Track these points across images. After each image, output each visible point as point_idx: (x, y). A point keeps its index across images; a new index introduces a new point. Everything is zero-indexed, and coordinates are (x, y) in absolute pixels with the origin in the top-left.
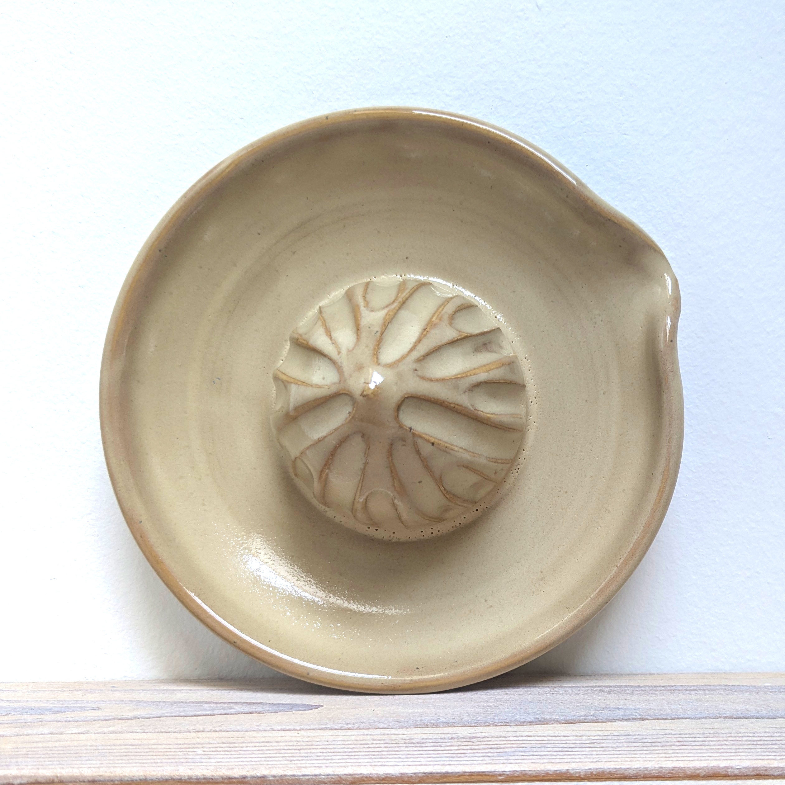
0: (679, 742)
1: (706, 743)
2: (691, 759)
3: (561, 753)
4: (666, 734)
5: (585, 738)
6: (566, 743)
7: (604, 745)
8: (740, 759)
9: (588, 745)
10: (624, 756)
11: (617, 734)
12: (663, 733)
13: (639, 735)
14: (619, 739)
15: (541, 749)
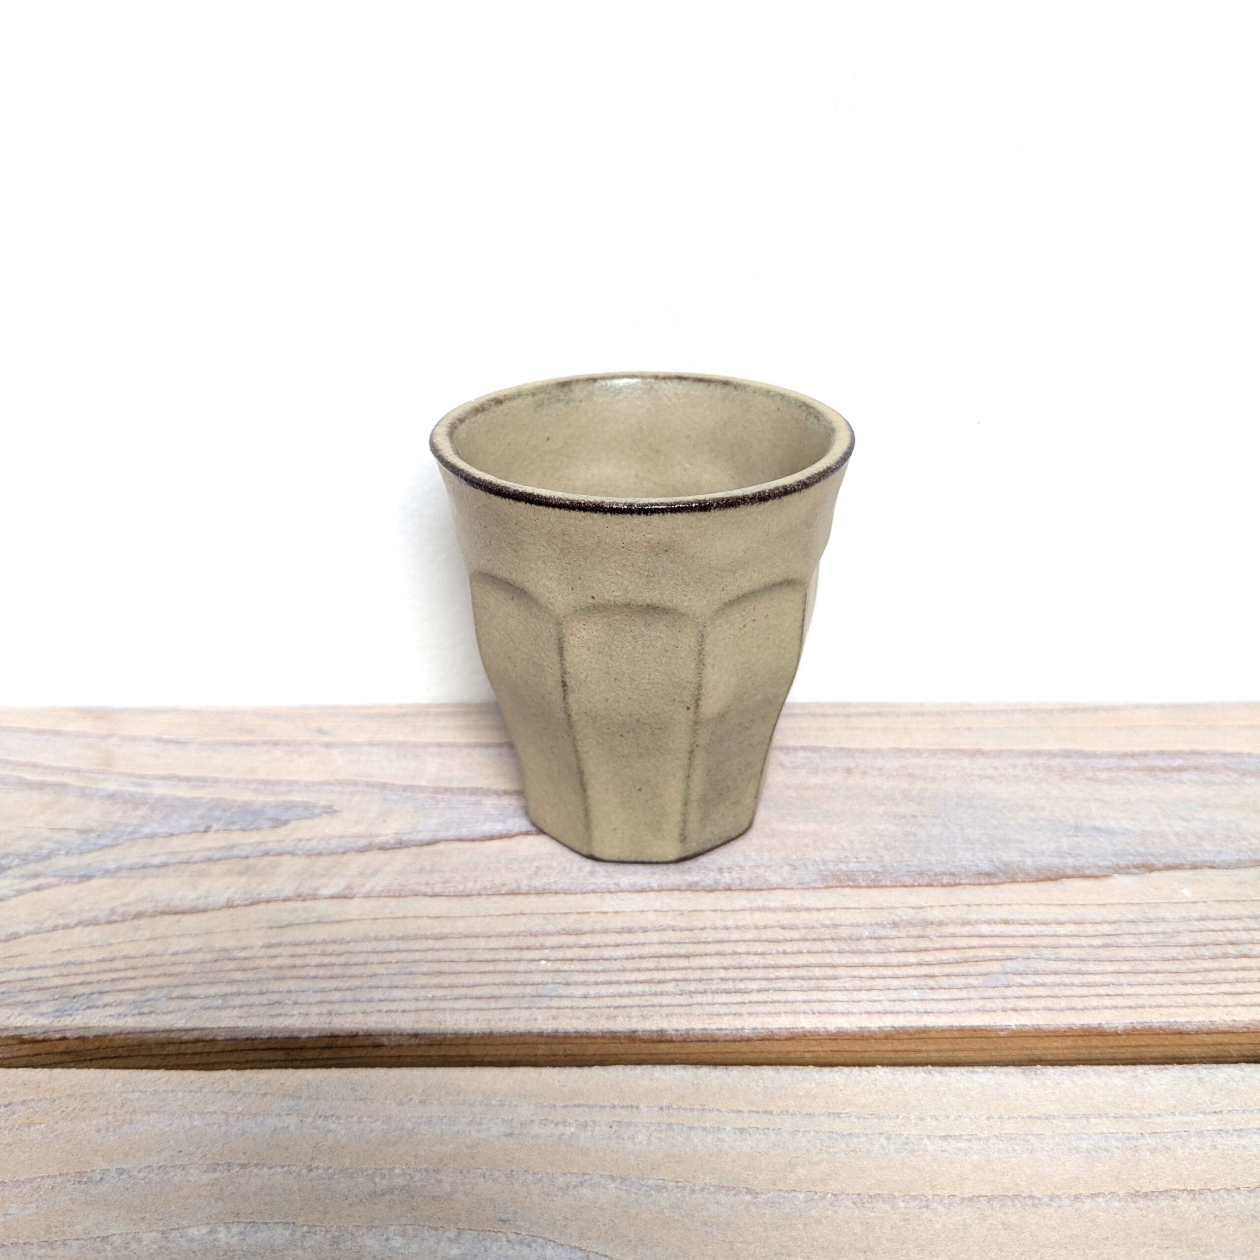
0: (1232, 943)
3: (1077, 979)
4: (1202, 919)
5: (1090, 929)
6: (1069, 946)
7: (1127, 953)
9: (1103, 953)
10: (1170, 990)
11: (1131, 917)
12: (1196, 915)
13: (1163, 920)
14: (1142, 934)
15: (1040, 965)
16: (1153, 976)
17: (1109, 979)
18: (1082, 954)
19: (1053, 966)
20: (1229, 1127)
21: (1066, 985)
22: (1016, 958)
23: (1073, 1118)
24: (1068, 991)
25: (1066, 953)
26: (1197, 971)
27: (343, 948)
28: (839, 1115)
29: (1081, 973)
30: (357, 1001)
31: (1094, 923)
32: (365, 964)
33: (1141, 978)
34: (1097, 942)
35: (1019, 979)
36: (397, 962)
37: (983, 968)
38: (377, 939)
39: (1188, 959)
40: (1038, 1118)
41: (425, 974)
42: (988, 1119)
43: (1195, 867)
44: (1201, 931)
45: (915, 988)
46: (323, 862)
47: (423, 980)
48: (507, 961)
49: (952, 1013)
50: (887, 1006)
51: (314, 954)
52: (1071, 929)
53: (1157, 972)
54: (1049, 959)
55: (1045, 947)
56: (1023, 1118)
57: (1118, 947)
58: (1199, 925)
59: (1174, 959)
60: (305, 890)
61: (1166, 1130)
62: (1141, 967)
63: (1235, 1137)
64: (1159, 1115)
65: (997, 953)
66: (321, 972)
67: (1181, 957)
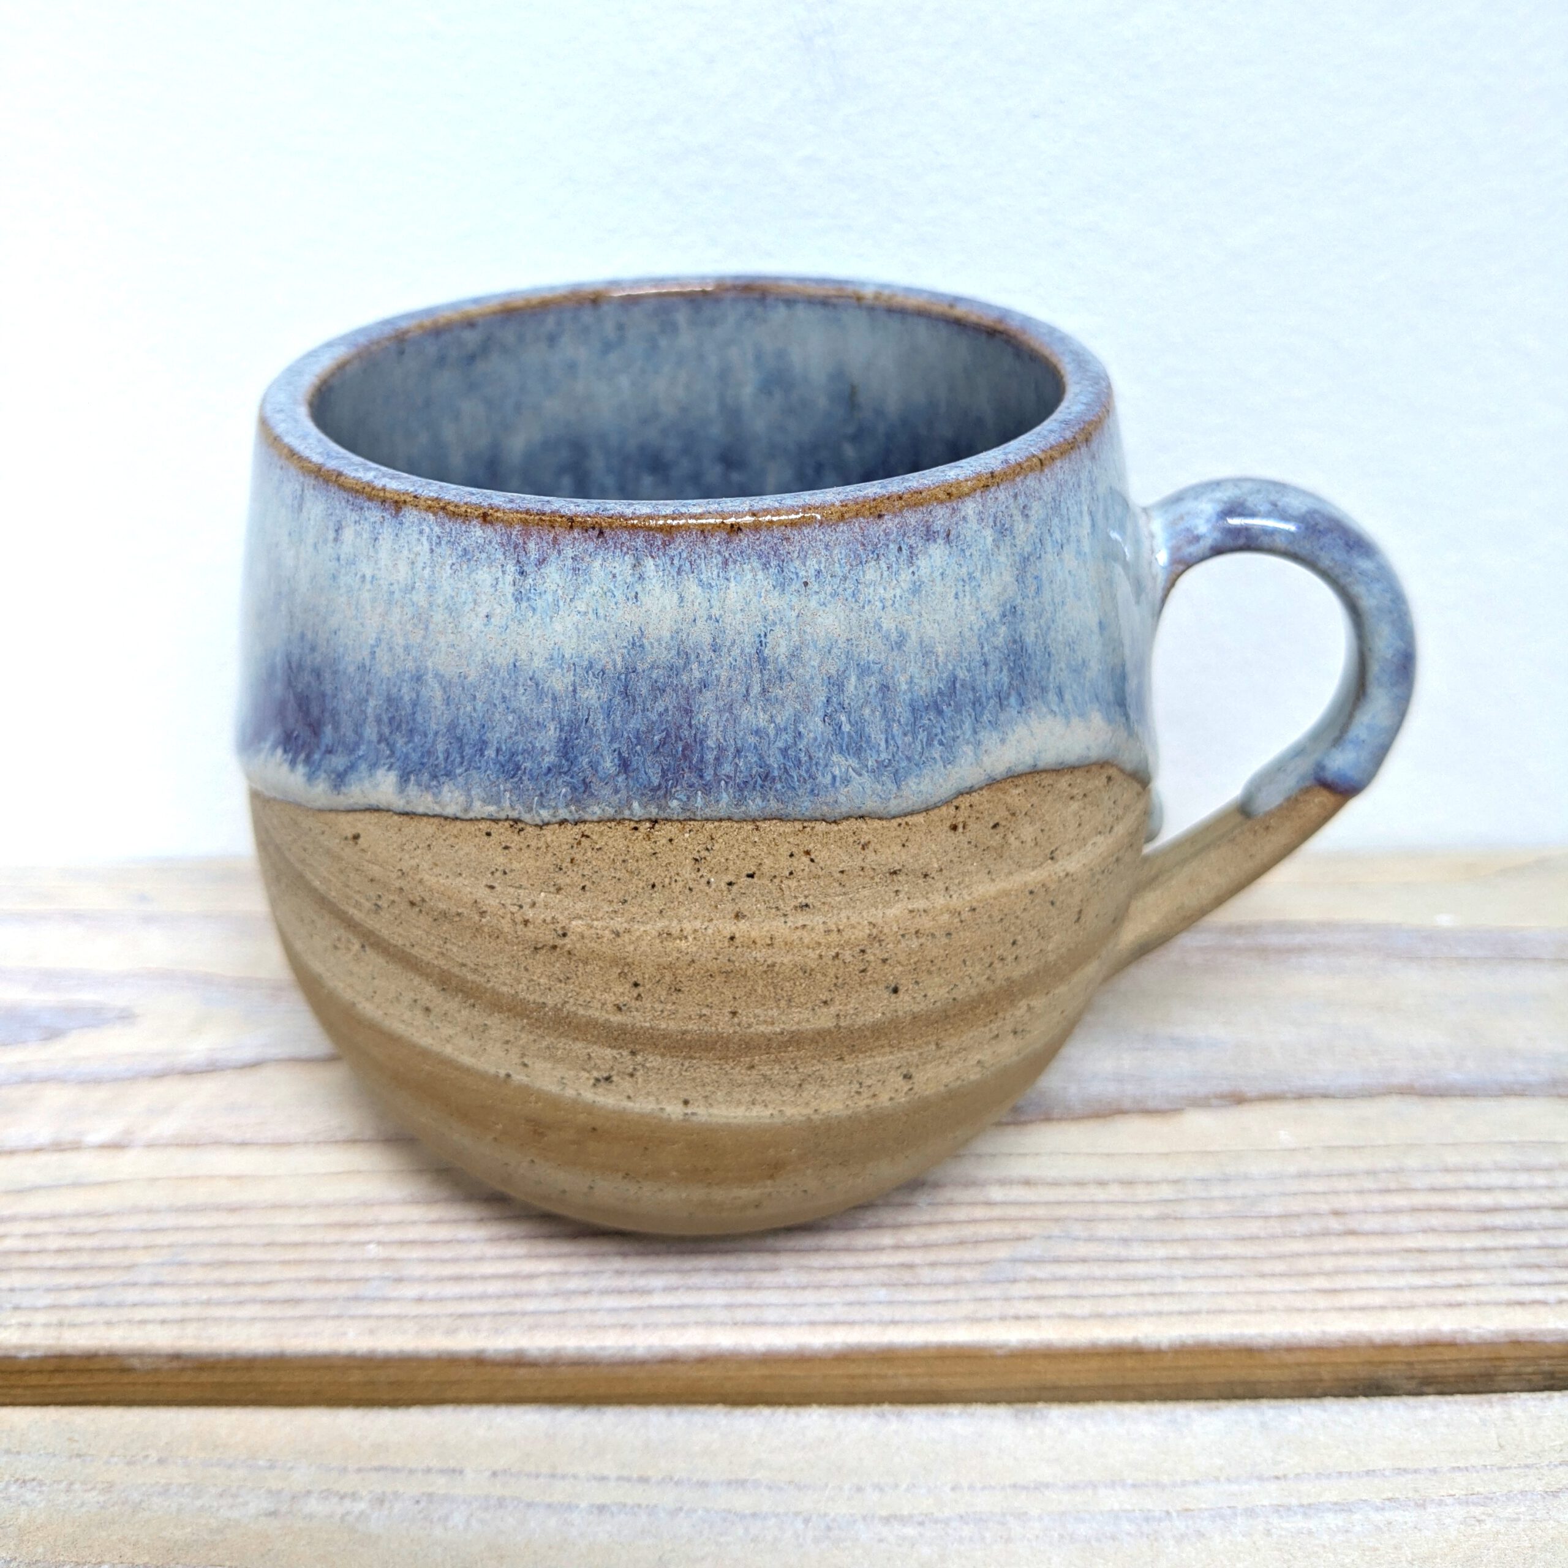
0: (1336, 1213)
1: (1393, 1222)
2: (1378, 1299)
3: (1112, 1271)
4: (1300, 1176)
5: (1142, 1193)
6: (1109, 1219)
7: (1189, 1230)
8: (1478, 1304)
9: (1155, 1230)
10: (1240, 1286)
11: (1201, 1172)
12: (1292, 1169)
13: (1246, 1178)
14: (1212, 1199)
15: (1063, 1249)
16: (1219, 1263)
17: (1157, 1269)
18: (1125, 1231)
19: (1083, 1250)
20: (1294, 1502)
21: (1094, 1279)
22: (1030, 1239)
23: (1074, 1487)
24: (1097, 1290)
25: (1103, 1229)
26: (1280, 1257)
27: (102, 1223)
28: (742, 1483)
29: (1120, 1260)
30: (100, 1305)
31: (1149, 1183)
32: (125, 1248)
33: (1202, 1269)
34: (1149, 1212)
35: (1030, 1270)
36: (170, 1246)
37: (983, 1253)
38: (150, 1211)
39: (1273, 1237)
40: (1025, 1488)
41: (205, 1265)
42: (953, 1489)
43: (1302, 1097)
44: (1295, 1194)
45: (884, 1285)
46: (101, 1094)
47: (198, 1274)
48: (323, 1244)
49: (928, 1322)
50: (840, 1312)
51: (60, 1233)
52: (1115, 1192)
53: (1224, 1258)
54: (1077, 1239)
55: (1076, 1220)
56: (1003, 1488)
57: (1176, 1219)
58: (1294, 1186)
59: (1254, 1238)
60: (67, 1136)
61: (1203, 1506)
62: (1205, 1251)
63: (1299, 1517)
64: (1196, 1482)
65: (1007, 1230)
66: (62, 1261)
67: (1262, 1234)
